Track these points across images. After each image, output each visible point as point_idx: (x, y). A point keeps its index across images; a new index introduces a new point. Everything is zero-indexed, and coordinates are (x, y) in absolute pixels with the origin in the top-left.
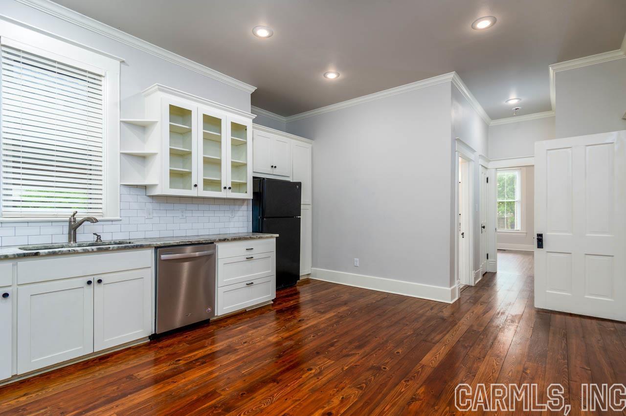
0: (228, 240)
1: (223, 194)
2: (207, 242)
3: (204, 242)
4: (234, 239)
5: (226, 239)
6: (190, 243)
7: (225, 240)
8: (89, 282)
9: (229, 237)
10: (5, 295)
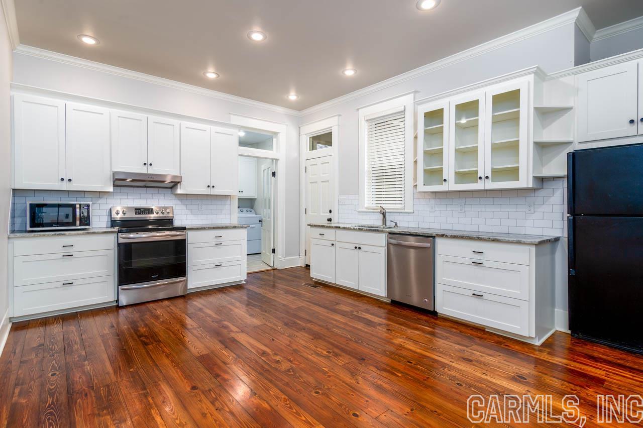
0: (447, 236)
1: (479, 186)
2: (424, 235)
3: (421, 234)
4: (455, 237)
5: (444, 235)
7: (442, 236)
8: (356, 248)
9: (449, 233)
10: (333, 245)
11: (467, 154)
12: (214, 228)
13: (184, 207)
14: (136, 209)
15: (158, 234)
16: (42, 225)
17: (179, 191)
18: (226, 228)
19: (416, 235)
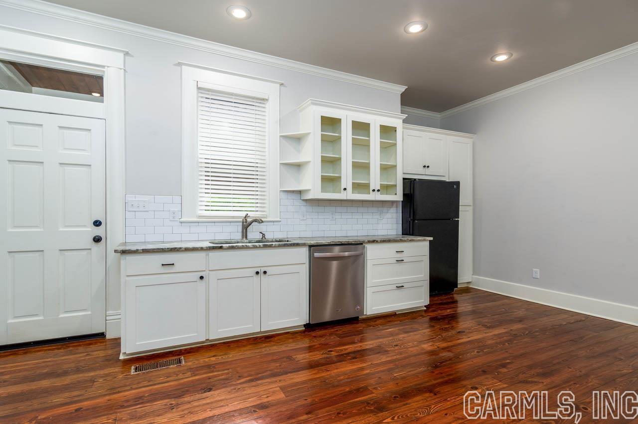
0: (377, 241)
1: (371, 197)
2: (356, 243)
3: (353, 243)
4: (384, 241)
5: (375, 241)
6: (340, 243)
7: (373, 242)
8: (257, 273)
9: (378, 239)
10: (202, 278)
11: (361, 167)
19: (341, 244)
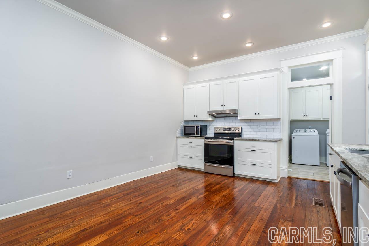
12: (250, 140)
13: (249, 127)
14: (224, 128)
15: (220, 141)
16: (189, 134)
17: (239, 118)
18: (259, 141)
